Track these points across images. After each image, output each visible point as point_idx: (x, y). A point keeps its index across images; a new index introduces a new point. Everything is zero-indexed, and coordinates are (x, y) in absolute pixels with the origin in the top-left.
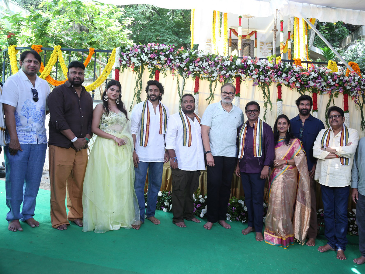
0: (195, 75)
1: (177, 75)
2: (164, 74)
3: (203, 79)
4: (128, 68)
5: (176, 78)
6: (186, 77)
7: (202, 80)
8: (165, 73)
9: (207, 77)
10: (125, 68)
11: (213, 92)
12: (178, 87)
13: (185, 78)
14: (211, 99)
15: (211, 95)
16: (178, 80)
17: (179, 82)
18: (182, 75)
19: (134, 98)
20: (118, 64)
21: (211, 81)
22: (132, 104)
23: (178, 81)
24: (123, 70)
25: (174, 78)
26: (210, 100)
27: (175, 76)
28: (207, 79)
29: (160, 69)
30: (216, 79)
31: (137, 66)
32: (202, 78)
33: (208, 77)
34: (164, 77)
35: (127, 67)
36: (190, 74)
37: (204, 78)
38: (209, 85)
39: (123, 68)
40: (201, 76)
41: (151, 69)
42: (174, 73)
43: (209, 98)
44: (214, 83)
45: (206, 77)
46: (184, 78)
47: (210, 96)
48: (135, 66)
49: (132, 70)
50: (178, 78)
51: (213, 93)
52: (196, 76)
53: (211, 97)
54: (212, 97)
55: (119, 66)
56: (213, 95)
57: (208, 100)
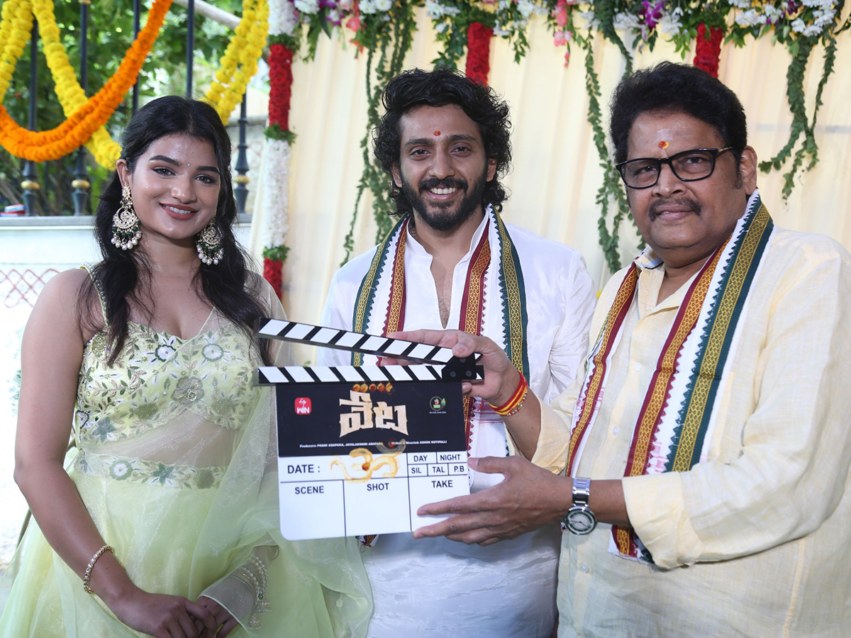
0: (692, 21)
1: (585, 35)
2: (516, 37)
3: (748, 38)
4: (334, 31)
5: (579, 55)
6: (641, 42)
7: (740, 42)
8: (521, 36)
9: (769, 22)
10: (322, 36)
11: (809, 114)
12: (594, 106)
13: (635, 45)
14: (798, 162)
15: (794, 137)
16: (590, 61)
17: (594, 76)
18: (610, 33)
19: (360, 193)
20: (284, 18)
21: (796, 46)
22: (353, 223)
23: (590, 70)
24: (312, 50)
25: (567, 57)
26: (787, 167)
27: (574, 46)
28: (771, 34)
29: (494, 16)
30: (827, 28)
31: (374, 15)
32: (739, 33)
33: (774, 19)
34: (517, 59)
35: (329, 25)
36: (658, 16)
37: (755, 30)
38: (786, 71)
39: (313, 35)
40: (729, 19)
41: (448, 22)
42: (570, 28)
43: (786, 151)
44: (817, 54)
45: (763, 20)
46: (629, 49)
47: (791, 144)
48: (362, 18)
49: (352, 41)
50: (591, 51)
51: (810, 123)
52: (698, 25)
53: (798, 146)
54: (805, 144)
55: (288, 29)
56: (810, 133)
57: (778, 167)
